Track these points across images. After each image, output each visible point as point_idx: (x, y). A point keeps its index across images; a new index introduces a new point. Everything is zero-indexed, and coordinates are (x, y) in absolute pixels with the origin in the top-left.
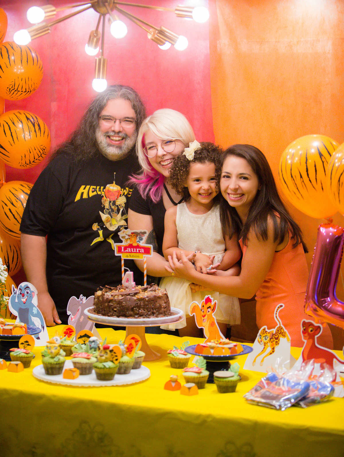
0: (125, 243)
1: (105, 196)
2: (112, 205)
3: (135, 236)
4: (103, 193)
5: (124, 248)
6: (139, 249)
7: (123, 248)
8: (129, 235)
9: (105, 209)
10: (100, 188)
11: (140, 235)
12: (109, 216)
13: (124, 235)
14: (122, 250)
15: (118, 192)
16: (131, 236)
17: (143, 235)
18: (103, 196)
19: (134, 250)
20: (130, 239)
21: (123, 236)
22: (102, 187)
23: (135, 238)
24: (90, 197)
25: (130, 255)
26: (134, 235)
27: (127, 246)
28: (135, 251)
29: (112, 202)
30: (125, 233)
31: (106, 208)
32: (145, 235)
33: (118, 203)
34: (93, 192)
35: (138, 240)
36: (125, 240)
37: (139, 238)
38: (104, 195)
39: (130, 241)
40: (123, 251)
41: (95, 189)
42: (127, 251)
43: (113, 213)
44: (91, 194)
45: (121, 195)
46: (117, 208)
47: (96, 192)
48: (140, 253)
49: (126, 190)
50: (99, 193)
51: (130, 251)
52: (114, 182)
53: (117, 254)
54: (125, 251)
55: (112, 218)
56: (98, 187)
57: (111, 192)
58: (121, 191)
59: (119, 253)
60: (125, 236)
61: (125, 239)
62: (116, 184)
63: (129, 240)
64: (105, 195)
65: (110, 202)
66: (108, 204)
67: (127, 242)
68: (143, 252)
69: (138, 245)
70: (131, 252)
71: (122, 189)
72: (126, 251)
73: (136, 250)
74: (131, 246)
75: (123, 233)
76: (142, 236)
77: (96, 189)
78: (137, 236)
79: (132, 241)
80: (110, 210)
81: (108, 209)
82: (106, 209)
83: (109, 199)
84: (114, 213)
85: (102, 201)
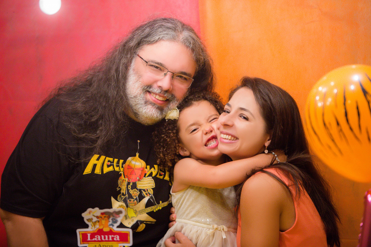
0: (92, 229)
1: (124, 175)
2: (131, 189)
3: (106, 218)
4: (122, 169)
5: (91, 235)
6: (113, 236)
7: (89, 235)
8: (97, 217)
9: (120, 193)
10: (118, 162)
11: (113, 216)
12: (124, 204)
13: (90, 216)
14: (87, 238)
15: (143, 170)
16: (101, 217)
17: (117, 216)
18: (121, 175)
19: (105, 238)
20: (99, 221)
21: (89, 219)
22: (121, 161)
23: (106, 220)
24: (104, 173)
25: (100, 245)
26: (104, 215)
27: (96, 232)
28: (107, 239)
29: (131, 184)
30: (92, 214)
31: (122, 192)
32: (121, 215)
33: (140, 186)
34: (108, 166)
35: (110, 223)
36: (92, 224)
37: (112, 219)
38: (122, 173)
39: (100, 225)
40: (89, 239)
41: (111, 162)
42: (96, 239)
43: (130, 201)
44: (106, 170)
45: (145, 174)
46: (139, 192)
47: (112, 166)
48: (113, 241)
49: (155, 169)
50: (117, 169)
51: (99, 239)
52: (137, 154)
53: (81, 244)
54: (92, 239)
55: (129, 208)
56: (116, 160)
57: (132, 168)
58: (146, 169)
59: (85, 243)
60: (92, 219)
61: (93, 222)
62: (140, 157)
63: (97, 223)
64: (124, 173)
65: (129, 183)
66: (126, 186)
67: (95, 226)
68: (118, 239)
69: (111, 230)
70: (102, 241)
71: (148, 167)
72: (94, 239)
73: (109, 238)
74: (100, 232)
75: (89, 214)
76: (117, 218)
77: (113, 162)
78: (109, 218)
79: (103, 225)
80: (127, 196)
81: (125, 194)
82: (122, 194)
83: (128, 179)
84: (132, 200)
85: (119, 181)
